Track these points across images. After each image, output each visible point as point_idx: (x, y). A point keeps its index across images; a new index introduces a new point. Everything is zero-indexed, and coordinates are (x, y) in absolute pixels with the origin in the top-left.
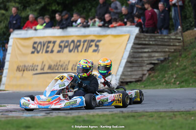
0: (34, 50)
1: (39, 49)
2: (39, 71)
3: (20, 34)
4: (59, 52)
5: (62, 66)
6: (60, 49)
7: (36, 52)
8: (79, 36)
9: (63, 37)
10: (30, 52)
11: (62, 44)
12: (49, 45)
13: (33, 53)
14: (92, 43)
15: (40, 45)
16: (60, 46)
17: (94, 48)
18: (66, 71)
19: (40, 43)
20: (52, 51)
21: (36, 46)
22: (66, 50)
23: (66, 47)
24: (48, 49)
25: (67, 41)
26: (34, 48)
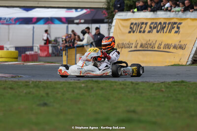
0: (130, 30)
1: (134, 30)
2: (133, 49)
3: (122, 15)
4: (149, 32)
5: (150, 45)
6: (150, 30)
7: (132, 32)
8: (165, 19)
9: (153, 19)
10: (128, 32)
11: (152, 26)
12: (142, 25)
13: (130, 32)
14: (174, 26)
15: (135, 26)
16: (150, 27)
17: (176, 29)
18: (154, 49)
19: (136, 24)
20: (144, 32)
21: (132, 26)
22: (155, 30)
23: (155, 28)
24: (141, 30)
25: (156, 23)
26: (131, 28)
